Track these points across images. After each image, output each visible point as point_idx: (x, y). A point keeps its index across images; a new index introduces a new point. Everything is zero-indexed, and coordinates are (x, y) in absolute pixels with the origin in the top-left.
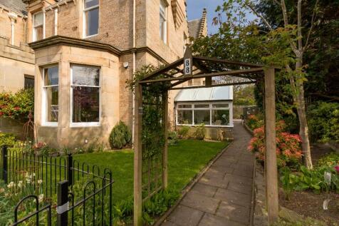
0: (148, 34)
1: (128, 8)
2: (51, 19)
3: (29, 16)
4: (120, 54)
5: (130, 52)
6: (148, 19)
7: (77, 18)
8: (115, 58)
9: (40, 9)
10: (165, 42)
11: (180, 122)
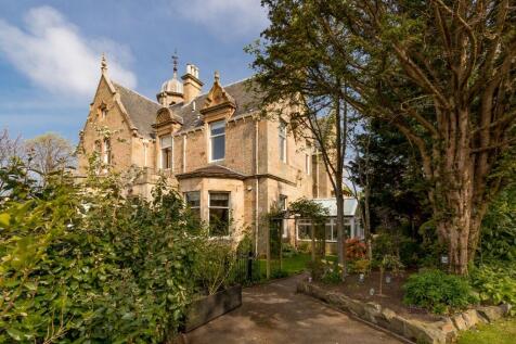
0: (269, 163)
1: (251, 140)
2: (180, 143)
3: (158, 140)
4: (244, 179)
5: (253, 177)
6: (269, 149)
7: (205, 144)
8: (241, 183)
9: (169, 133)
10: (285, 161)
11: (301, 237)
